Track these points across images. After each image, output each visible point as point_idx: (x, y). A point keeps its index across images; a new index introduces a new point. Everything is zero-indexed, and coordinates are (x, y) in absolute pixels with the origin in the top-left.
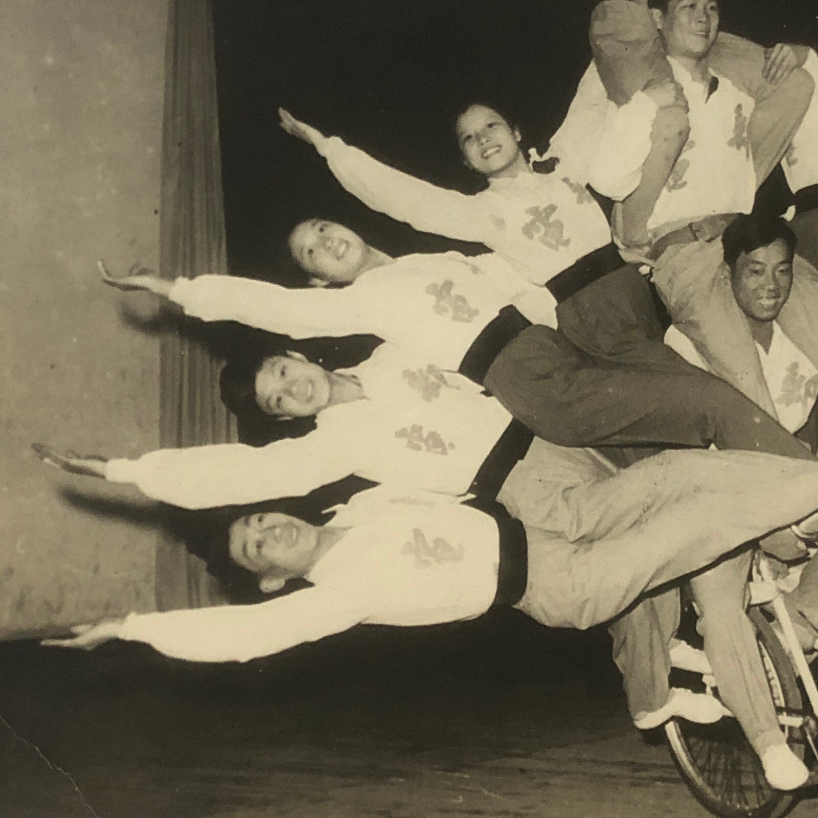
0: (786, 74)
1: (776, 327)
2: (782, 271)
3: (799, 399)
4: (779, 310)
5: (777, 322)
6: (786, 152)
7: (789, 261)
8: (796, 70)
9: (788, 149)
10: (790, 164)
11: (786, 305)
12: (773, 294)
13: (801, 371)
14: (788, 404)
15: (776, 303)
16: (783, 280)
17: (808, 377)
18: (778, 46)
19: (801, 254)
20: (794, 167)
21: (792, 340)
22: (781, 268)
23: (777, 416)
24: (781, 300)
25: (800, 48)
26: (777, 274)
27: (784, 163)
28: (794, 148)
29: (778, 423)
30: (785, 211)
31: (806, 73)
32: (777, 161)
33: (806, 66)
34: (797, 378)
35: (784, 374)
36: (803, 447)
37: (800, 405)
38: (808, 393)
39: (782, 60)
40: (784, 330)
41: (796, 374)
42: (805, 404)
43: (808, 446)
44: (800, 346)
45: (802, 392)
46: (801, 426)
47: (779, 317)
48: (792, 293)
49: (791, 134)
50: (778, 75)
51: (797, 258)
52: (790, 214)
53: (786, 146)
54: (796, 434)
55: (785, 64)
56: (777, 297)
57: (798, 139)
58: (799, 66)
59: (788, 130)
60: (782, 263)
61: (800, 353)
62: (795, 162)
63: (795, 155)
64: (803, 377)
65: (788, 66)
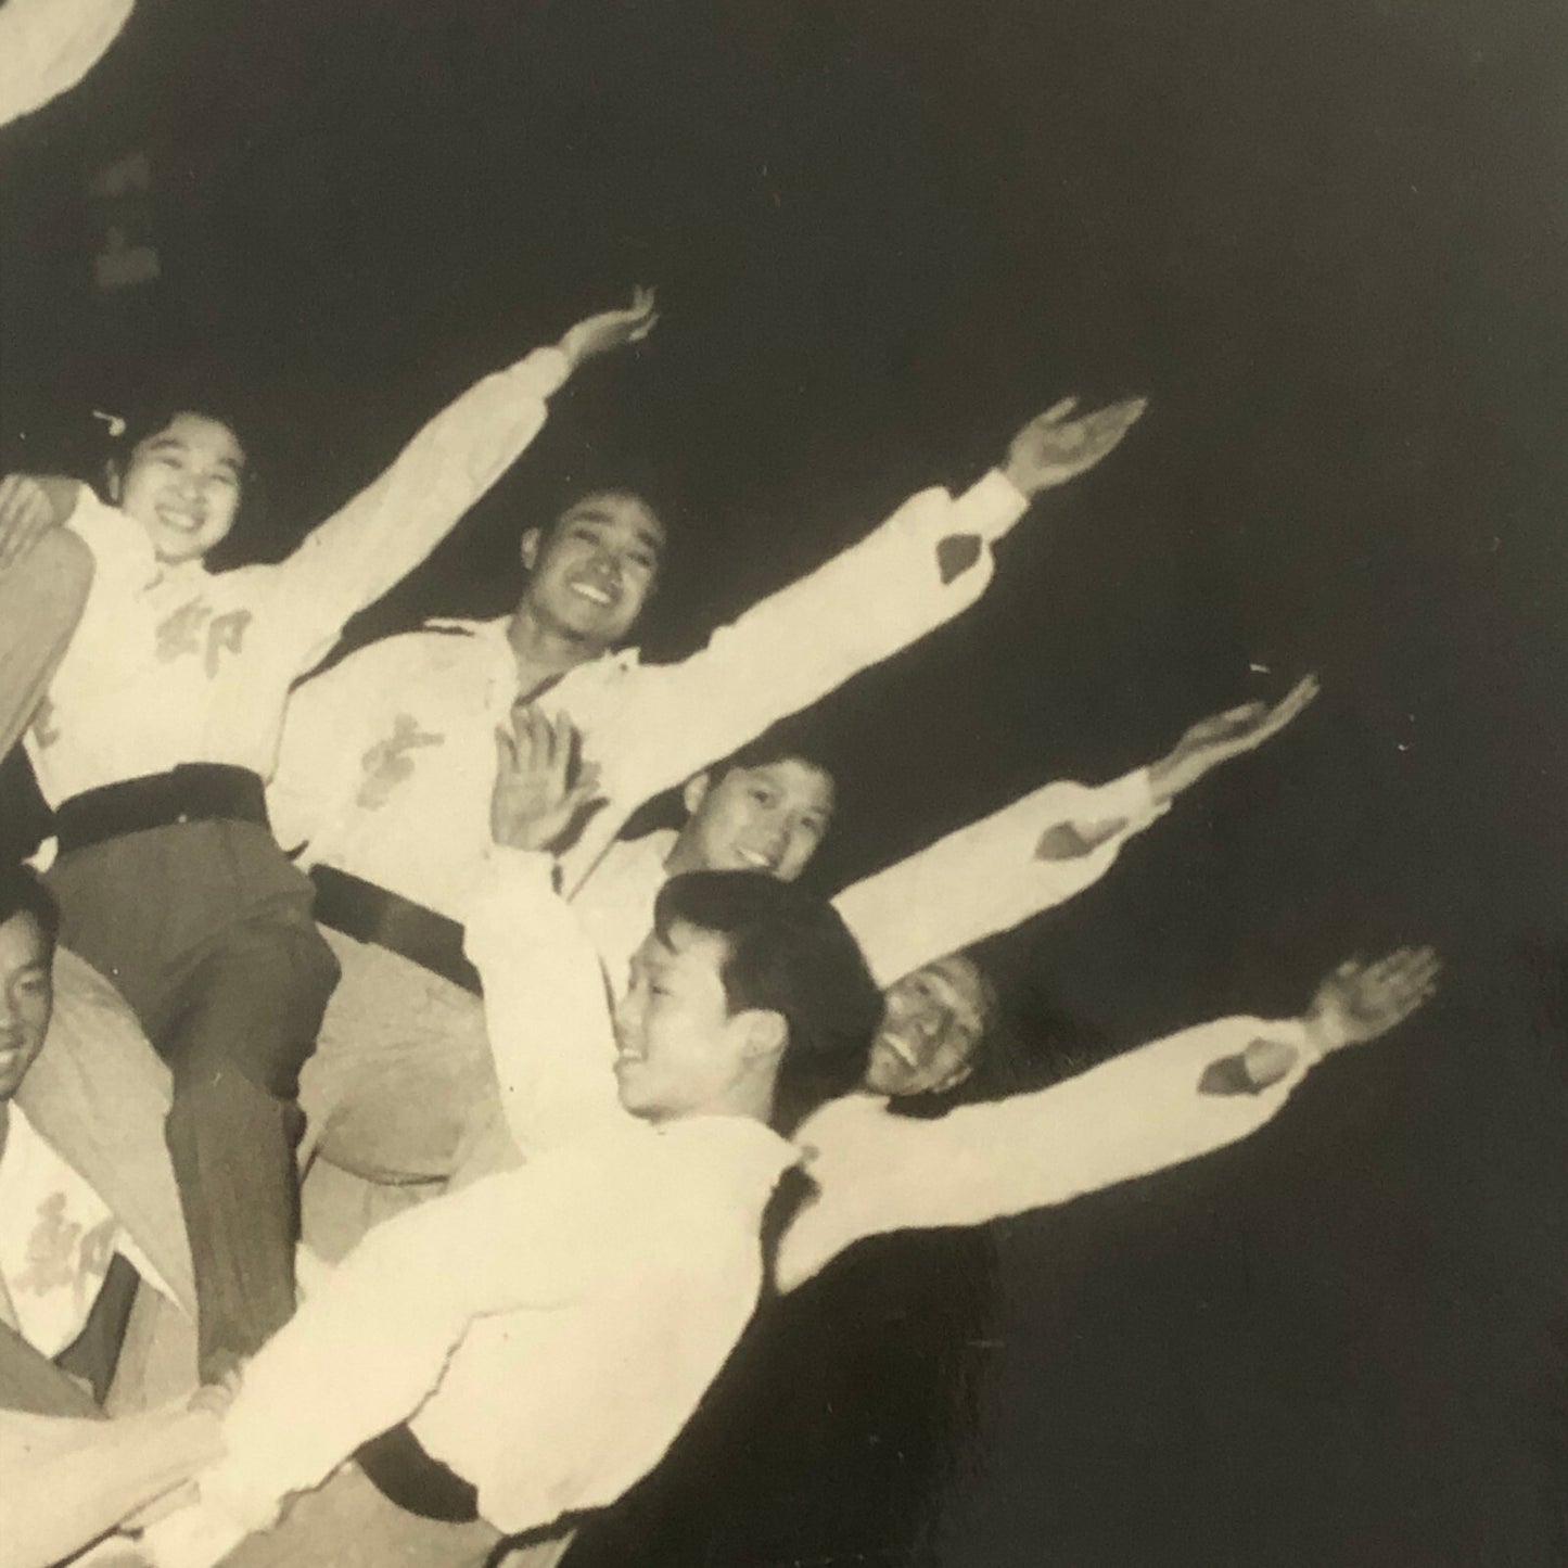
0: (28, 544)
1: (15, 1112)
2: (28, 987)
3: (66, 1277)
4: (23, 1075)
5: (17, 1102)
6: (34, 716)
7: (44, 962)
8: (51, 532)
9: (39, 711)
10: (44, 741)
11: (37, 1063)
12: (6, 1039)
13: (71, 1214)
14: (39, 1293)
15: (14, 1062)
16: (31, 1007)
17: (88, 1224)
18: (10, 481)
19: (70, 946)
20: (51, 750)
21: (52, 1140)
22: (28, 978)
23: (15, 1317)
24: (25, 1052)
25: (60, 484)
26: (18, 992)
27: (30, 742)
28: (51, 708)
29: (17, 1336)
30: (33, 849)
31: (74, 540)
32: (14, 737)
33: (76, 523)
34: (63, 1229)
35: (35, 1220)
36: (75, 1386)
37: (68, 1292)
38: (86, 1263)
39: (21, 511)
40: (34, 1120)
41: (59, 1220)
42: (80, 1288)
43: (86, 1385)
44: (70, 1157)
45: (74, 1260)
46: (70, 1340)
47: (22, 1090)
48: (50, 1037)
49: (44, 674)
50: (12, 544)
51: (62, 955)
52: (45, 856)
53: (34, 702)
54: (59, 1361)
55: (27, 518)
56: (17, 1043)
57: (61, 687)
58: (58, 522)
59: (38, 664)
60: (29, 967)
61: (71, 1172)
62: (54, 737)
63: (55, 721)
64: (76, 1227)
65: (34, 521)
